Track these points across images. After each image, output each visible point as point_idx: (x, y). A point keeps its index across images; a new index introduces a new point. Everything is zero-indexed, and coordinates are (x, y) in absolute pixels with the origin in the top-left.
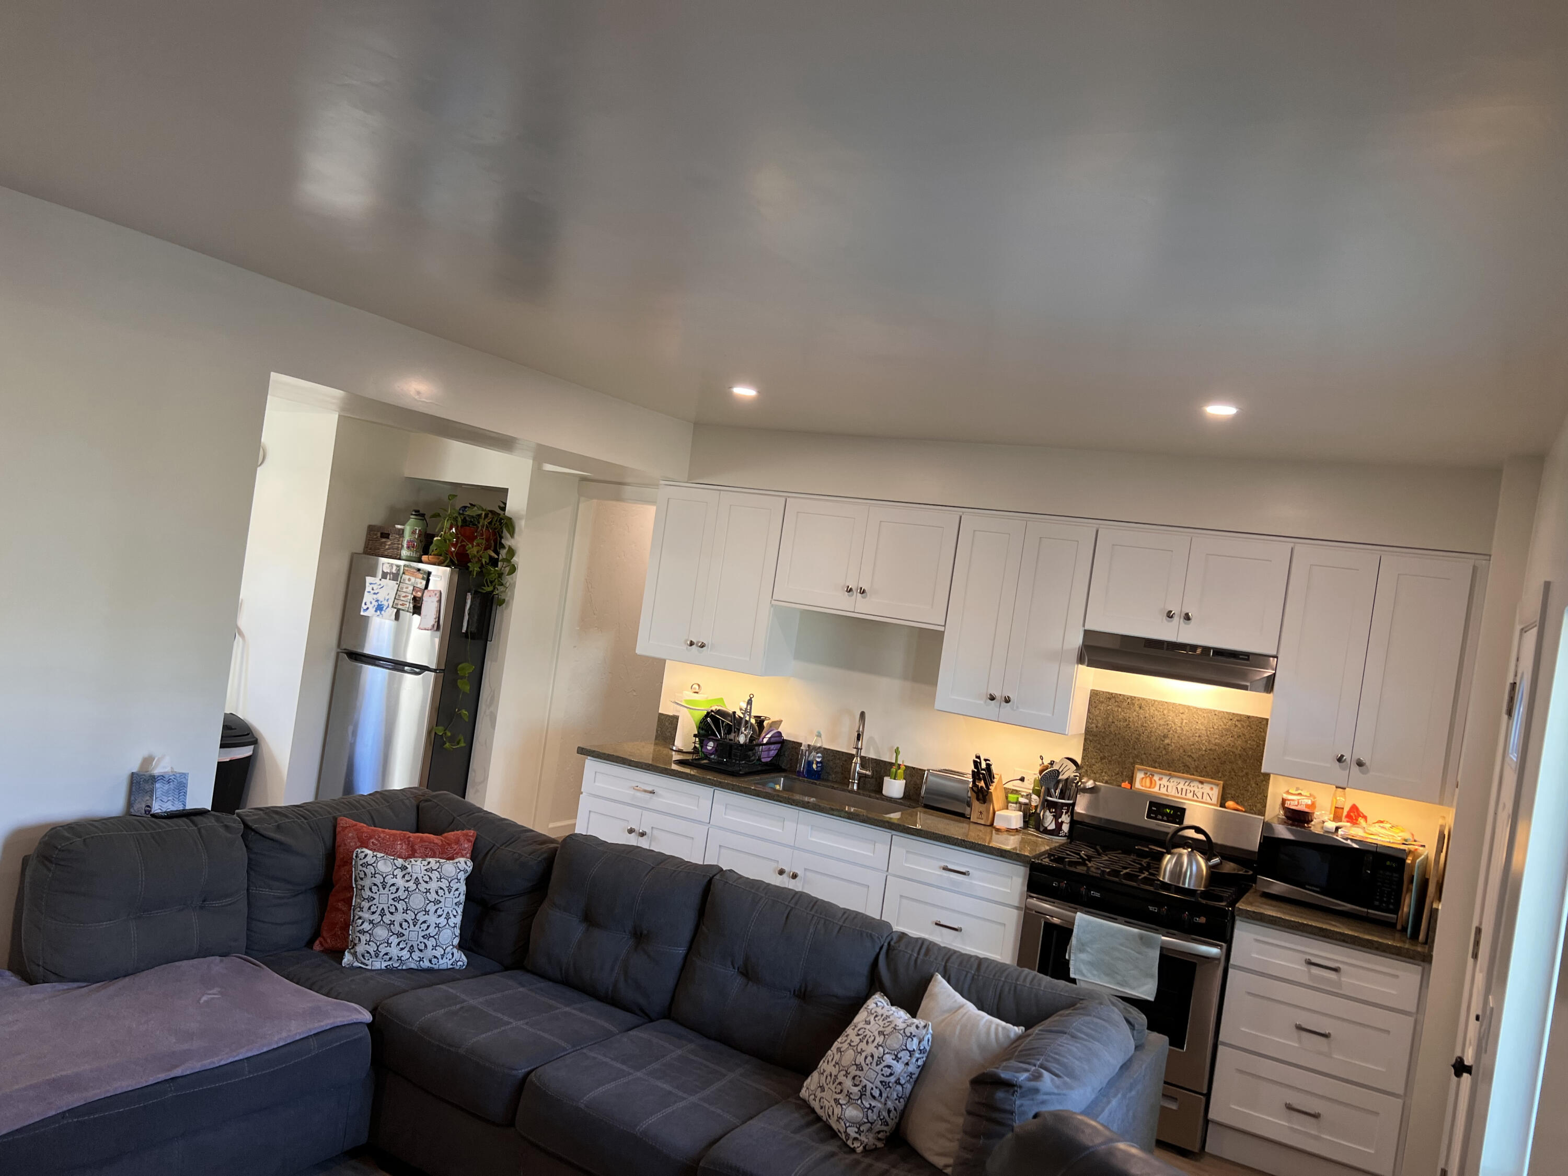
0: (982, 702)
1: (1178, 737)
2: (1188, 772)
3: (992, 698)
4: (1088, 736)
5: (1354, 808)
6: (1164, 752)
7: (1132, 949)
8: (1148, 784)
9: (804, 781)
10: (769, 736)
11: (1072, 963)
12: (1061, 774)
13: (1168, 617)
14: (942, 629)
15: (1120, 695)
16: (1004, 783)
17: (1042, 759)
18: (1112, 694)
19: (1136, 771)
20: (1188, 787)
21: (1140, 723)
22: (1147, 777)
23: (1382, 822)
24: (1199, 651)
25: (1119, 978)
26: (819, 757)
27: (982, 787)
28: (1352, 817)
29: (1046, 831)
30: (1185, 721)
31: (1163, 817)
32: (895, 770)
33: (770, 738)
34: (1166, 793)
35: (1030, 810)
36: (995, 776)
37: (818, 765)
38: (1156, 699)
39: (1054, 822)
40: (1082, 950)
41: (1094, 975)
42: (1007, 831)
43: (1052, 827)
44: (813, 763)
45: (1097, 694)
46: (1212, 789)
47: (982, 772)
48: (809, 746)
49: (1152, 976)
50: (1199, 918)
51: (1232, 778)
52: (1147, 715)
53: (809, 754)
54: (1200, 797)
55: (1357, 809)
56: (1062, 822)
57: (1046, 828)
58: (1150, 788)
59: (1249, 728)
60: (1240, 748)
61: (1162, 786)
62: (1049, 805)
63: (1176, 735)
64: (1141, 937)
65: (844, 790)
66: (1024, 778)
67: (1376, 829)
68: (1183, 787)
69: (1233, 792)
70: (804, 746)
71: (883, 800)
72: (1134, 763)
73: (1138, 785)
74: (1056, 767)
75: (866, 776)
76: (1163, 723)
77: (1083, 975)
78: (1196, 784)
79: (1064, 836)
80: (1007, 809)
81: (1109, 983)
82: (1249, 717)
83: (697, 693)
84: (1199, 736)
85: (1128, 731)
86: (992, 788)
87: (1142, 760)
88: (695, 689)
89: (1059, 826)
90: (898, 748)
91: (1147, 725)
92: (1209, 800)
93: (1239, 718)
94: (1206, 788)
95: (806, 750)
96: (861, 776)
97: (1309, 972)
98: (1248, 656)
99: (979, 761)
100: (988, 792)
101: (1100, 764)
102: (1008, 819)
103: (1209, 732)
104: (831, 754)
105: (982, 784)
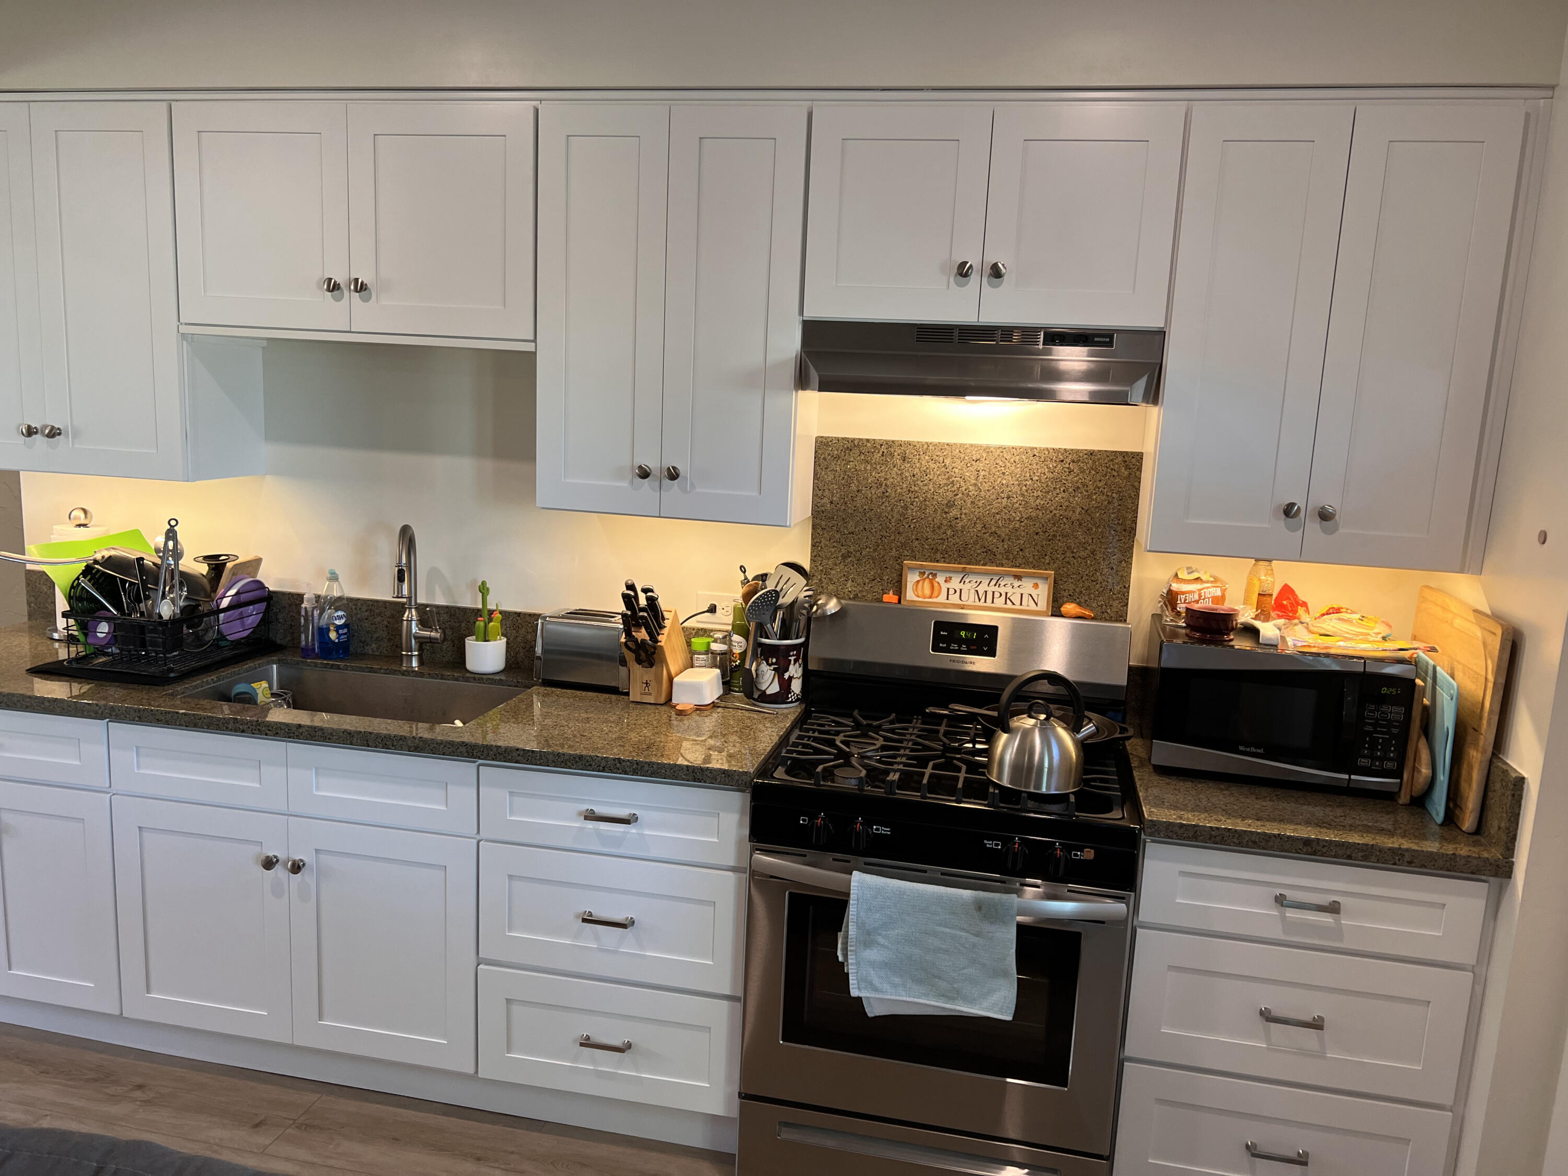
0: (625, 484)
1: (973, 503)
2: (992, 562)
3: (644, 474)
4: (818, 521)
5: (1287, 590)
6: (949, 532)
7: (962, 929)
8: (927, 591)
9: (316, 665)
10: (232, 592)
11: (851, 969)
12: (781, 595)
13: (961, 275)
14: (530, 347)
15: (868, 440)
16: (681, 622)
17: (744, 572)
18: (853, 440)
19: (905, 568)
20: (996, 589)
21: (905, 486)
22: (925, 579)
23: (1338, 611)
24: (1016, 337)
25: (943, 984)
26: (340, 618)
27: (643, 641)
28: (1284, 607)
29: (765, 698)
30: (982, 473)
31: (960, 646)
32: (482, 624)
33: (237, 593)
34: (960, 602)
35: (731, 661)
36: (666, 615)
37: (341, 631)
38: (929, 440)
39: (776, 679)
40: (868, 941)
41: (895, 986)
42: (697, 710)
43: (775, 688)
44: (329, 630)
45: (827, 445)
46: (1036, 586)
47: (641, 614)
48: (318, 597)
49: (1005, 974)
50: (1082, 851)
51: (1068, 563)
52: (917, 470)
53: (321, 615)
54: (1017, 602)
55: (1292, 591)
56: (791, 678)
57: (764, 692)
58: (930, 597)
59: (1093, 472)
60: (1079, 510)
61: (951, 591)
62: (767, 653)
63: (969, 501)
64: (979, 906)
65: (394, 672)
66: (715, 606)
67: (1331, 624)
68: (987, 588)
69: (1071, 587)
70: (308, 601)
71: (467, 680)
72: (899, 559)
73: (910, 595)
74: (770, 585)
75: (431, 640)
76: (945, 481)
77: (876, 990)
78: (1009, 580)
79: (796, 701)
80: (692, 667)
81: (926, 995)
82: (1091, 453)
83: (85, 525)
84: (1008, 498)
85: (887, 504)
86: (663, 639)
87: (913, 551)
88: (76, 518)
89: (785, 685)
90: (484, 583)
91: (916, 489)
92: (1032, 606)
93: (1075, 457)
94: (1027, 586)
95: (314, 608)
96: (423, 643)
97: (1283, 918)
98: (1111, 337)
99: (632, 593)
100: (655, 648)
101: (842, 566)
102: (696, 688)
103: (1024, 488)
104: (364, 608)
105: (642, 635)
